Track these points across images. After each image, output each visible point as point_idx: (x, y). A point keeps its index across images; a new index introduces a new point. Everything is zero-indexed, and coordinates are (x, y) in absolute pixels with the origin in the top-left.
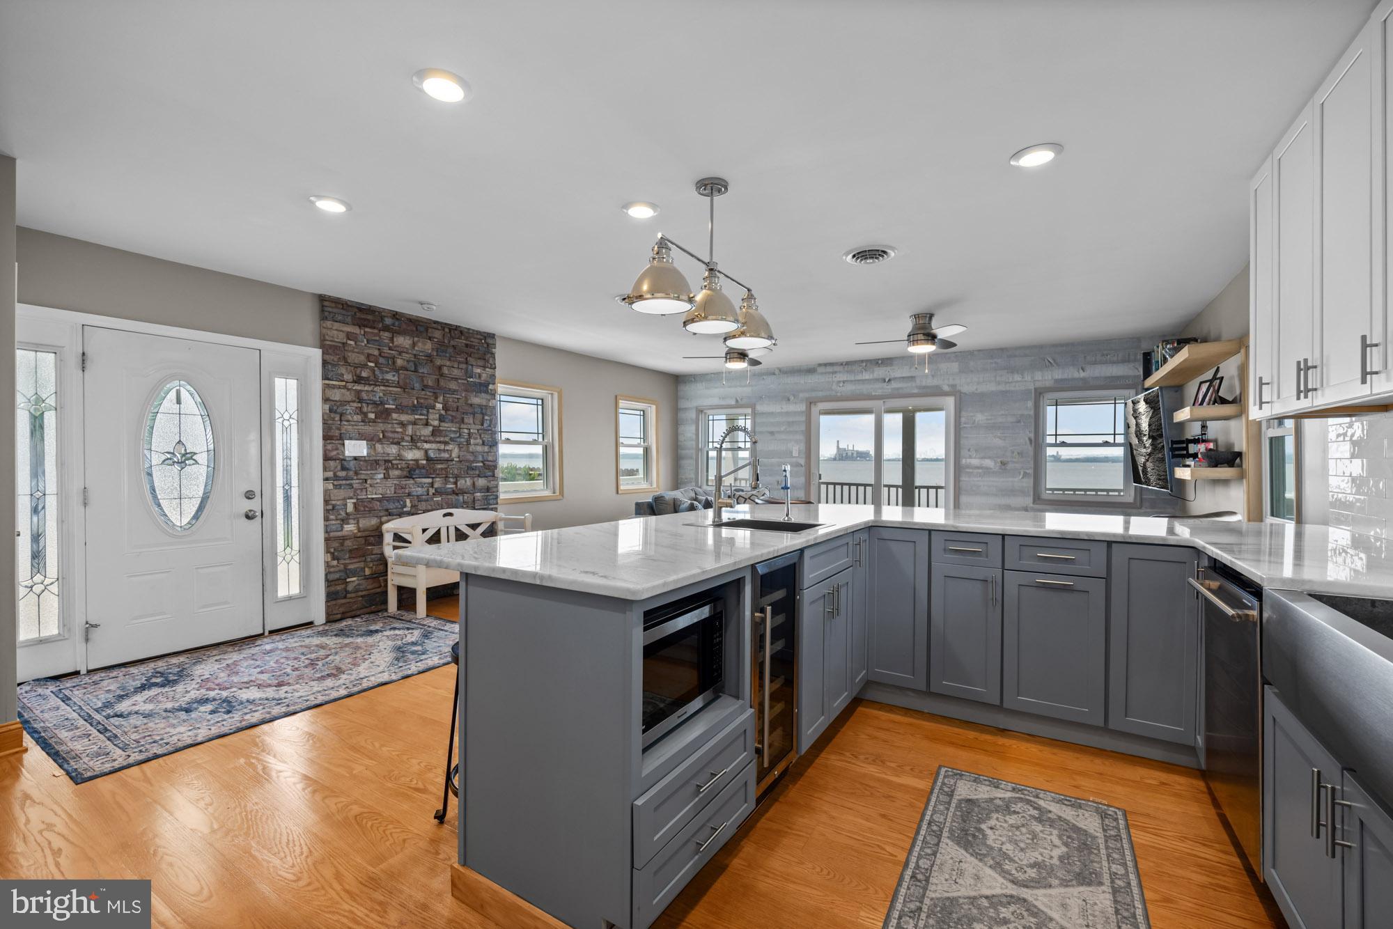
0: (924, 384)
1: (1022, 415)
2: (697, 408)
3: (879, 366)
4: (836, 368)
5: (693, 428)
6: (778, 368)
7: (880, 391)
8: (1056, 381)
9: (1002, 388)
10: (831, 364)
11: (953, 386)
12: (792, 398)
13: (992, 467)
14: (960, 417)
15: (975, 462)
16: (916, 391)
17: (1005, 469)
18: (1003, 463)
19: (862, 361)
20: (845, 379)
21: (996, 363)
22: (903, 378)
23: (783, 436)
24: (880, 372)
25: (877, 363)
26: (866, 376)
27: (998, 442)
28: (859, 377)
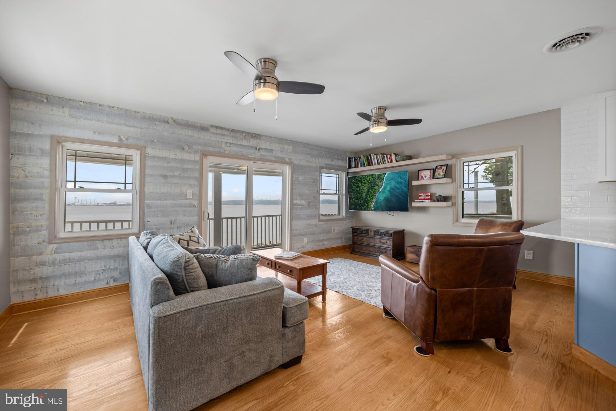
0: (277, 155)
1: (315, 179)
2: (52, 137)
3: (253, 138)
4: (225, 132)
5: (46, 162)
6: (172, 118)
7: (254, 155)
8: (326, 164)
9: (308, 164)
10: (221, 128)
11: (290, 159)
12: (186, 148)
13: (305, 205)
14: (293, 177)
15: (298, 202)
16: (273, 159)
17: (309, 206)
18: (309, 203)
19: (243, 132)
20: (232, 142)
21: (306, 151)
22: (267, 149)
23: (177, 181)
24: (253, 142)
25: (252, 136)
26: (245, 143)
27: (307, 191)
28: (241, 143)
